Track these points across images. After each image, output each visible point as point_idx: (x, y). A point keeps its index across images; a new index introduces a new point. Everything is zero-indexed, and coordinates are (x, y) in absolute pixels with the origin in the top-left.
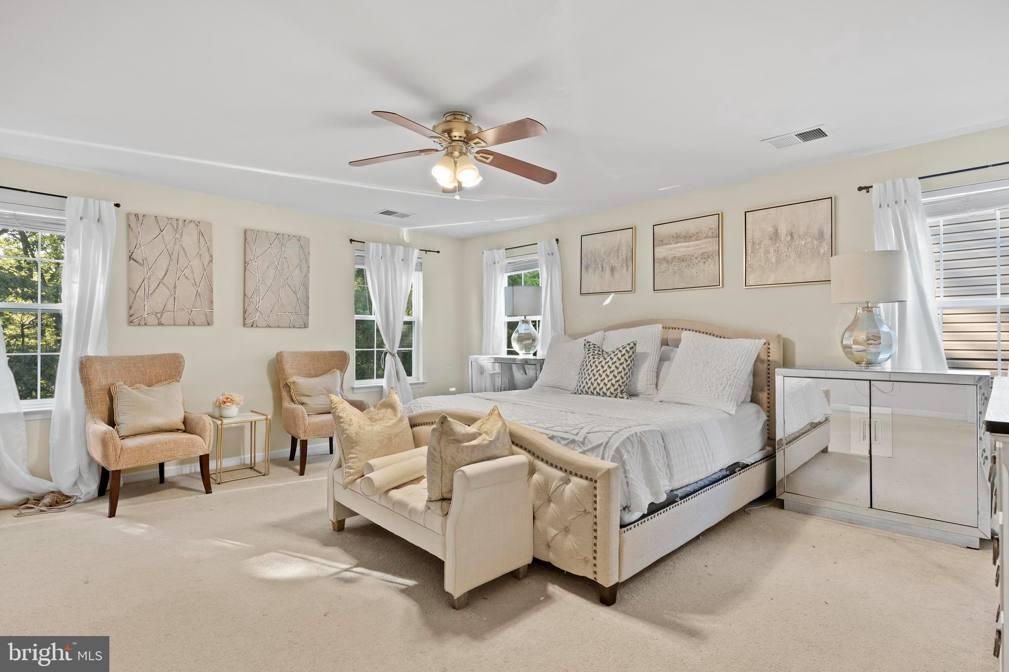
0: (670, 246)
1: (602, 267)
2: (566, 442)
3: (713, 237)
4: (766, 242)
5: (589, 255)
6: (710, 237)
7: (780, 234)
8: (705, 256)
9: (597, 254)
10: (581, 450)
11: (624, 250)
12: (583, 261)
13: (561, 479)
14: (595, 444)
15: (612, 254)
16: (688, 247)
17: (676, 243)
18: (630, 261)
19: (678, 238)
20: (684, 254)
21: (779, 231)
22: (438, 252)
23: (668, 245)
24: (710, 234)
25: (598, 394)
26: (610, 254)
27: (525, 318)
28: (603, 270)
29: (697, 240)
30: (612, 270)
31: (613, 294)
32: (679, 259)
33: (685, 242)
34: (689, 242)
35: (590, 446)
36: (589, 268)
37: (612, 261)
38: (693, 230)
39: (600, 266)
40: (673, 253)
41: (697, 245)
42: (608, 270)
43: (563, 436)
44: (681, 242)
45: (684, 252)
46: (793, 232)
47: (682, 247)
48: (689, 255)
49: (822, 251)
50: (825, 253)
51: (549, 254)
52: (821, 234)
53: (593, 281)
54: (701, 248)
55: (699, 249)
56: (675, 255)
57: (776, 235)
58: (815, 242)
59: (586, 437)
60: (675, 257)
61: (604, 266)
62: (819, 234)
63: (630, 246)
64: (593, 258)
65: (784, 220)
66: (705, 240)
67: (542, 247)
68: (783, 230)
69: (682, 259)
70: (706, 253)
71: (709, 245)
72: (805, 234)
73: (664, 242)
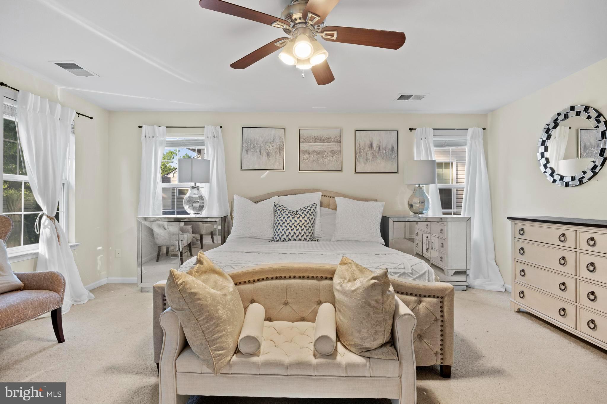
0: (311, 143)
1: (260, 152)
2: (398, 275)
3: (337, 142)
4: (367, 149)
5: (249, 142)
6: (336, 142)
7: (373, 145)
8: (333, 153)
9: (256, 142)
10: (412, 279)
11: (278, 142)
12: (244, 146)
13: (415, 302)
14: (421, 273)
15: (268, 144)
16: (322, 146)
17: (315, 142)
18: (282, 150)
19: (316, 139)
20: (319, 150)
21: (373, 144)
22: (91, 118)
23: (309, 143)
24: (336, 140)
25: (300, 240)
26: (266, 143)
27: (195, 185)
28: (260, 154)
29: (328, 142)
30: (268, 154)
31: (268, 171)
32: (316, 153)
33: (321, 143)
34: (323, 143)
35: (418, 275)
36: (249, 151)
37: (268, 149)
38: (325, 137)
39: (258, 151)
40: (312, 148)
41: (328, 146)
42: (265, 154)
43: (394, 271)
44: (318, 142)
45: (320, 149)
46: (380, 145)
47: (319, 145)
48: (323, 151)
49: (393, 157)
50: (394, 158)
51: (214, 137)
52: (393, 148)
53: (251, 160)
54: (331, 148)
55: (329, 148)
56: (314, 150)
57: (371, 146)
58: (390, 152)
59: (412, 269)
60: (314, 151)
61: (262, 151)
62: (392, 148)
63: (282, 140)
64: (252, 145)
65: (376, 139)
66: (333, 143)
67: (209, 130)
68: (375, 144)
69: (318, 153)
70: (333, 151)
71: (335, 147)
72: (386, 148)
73: (307, 141)
